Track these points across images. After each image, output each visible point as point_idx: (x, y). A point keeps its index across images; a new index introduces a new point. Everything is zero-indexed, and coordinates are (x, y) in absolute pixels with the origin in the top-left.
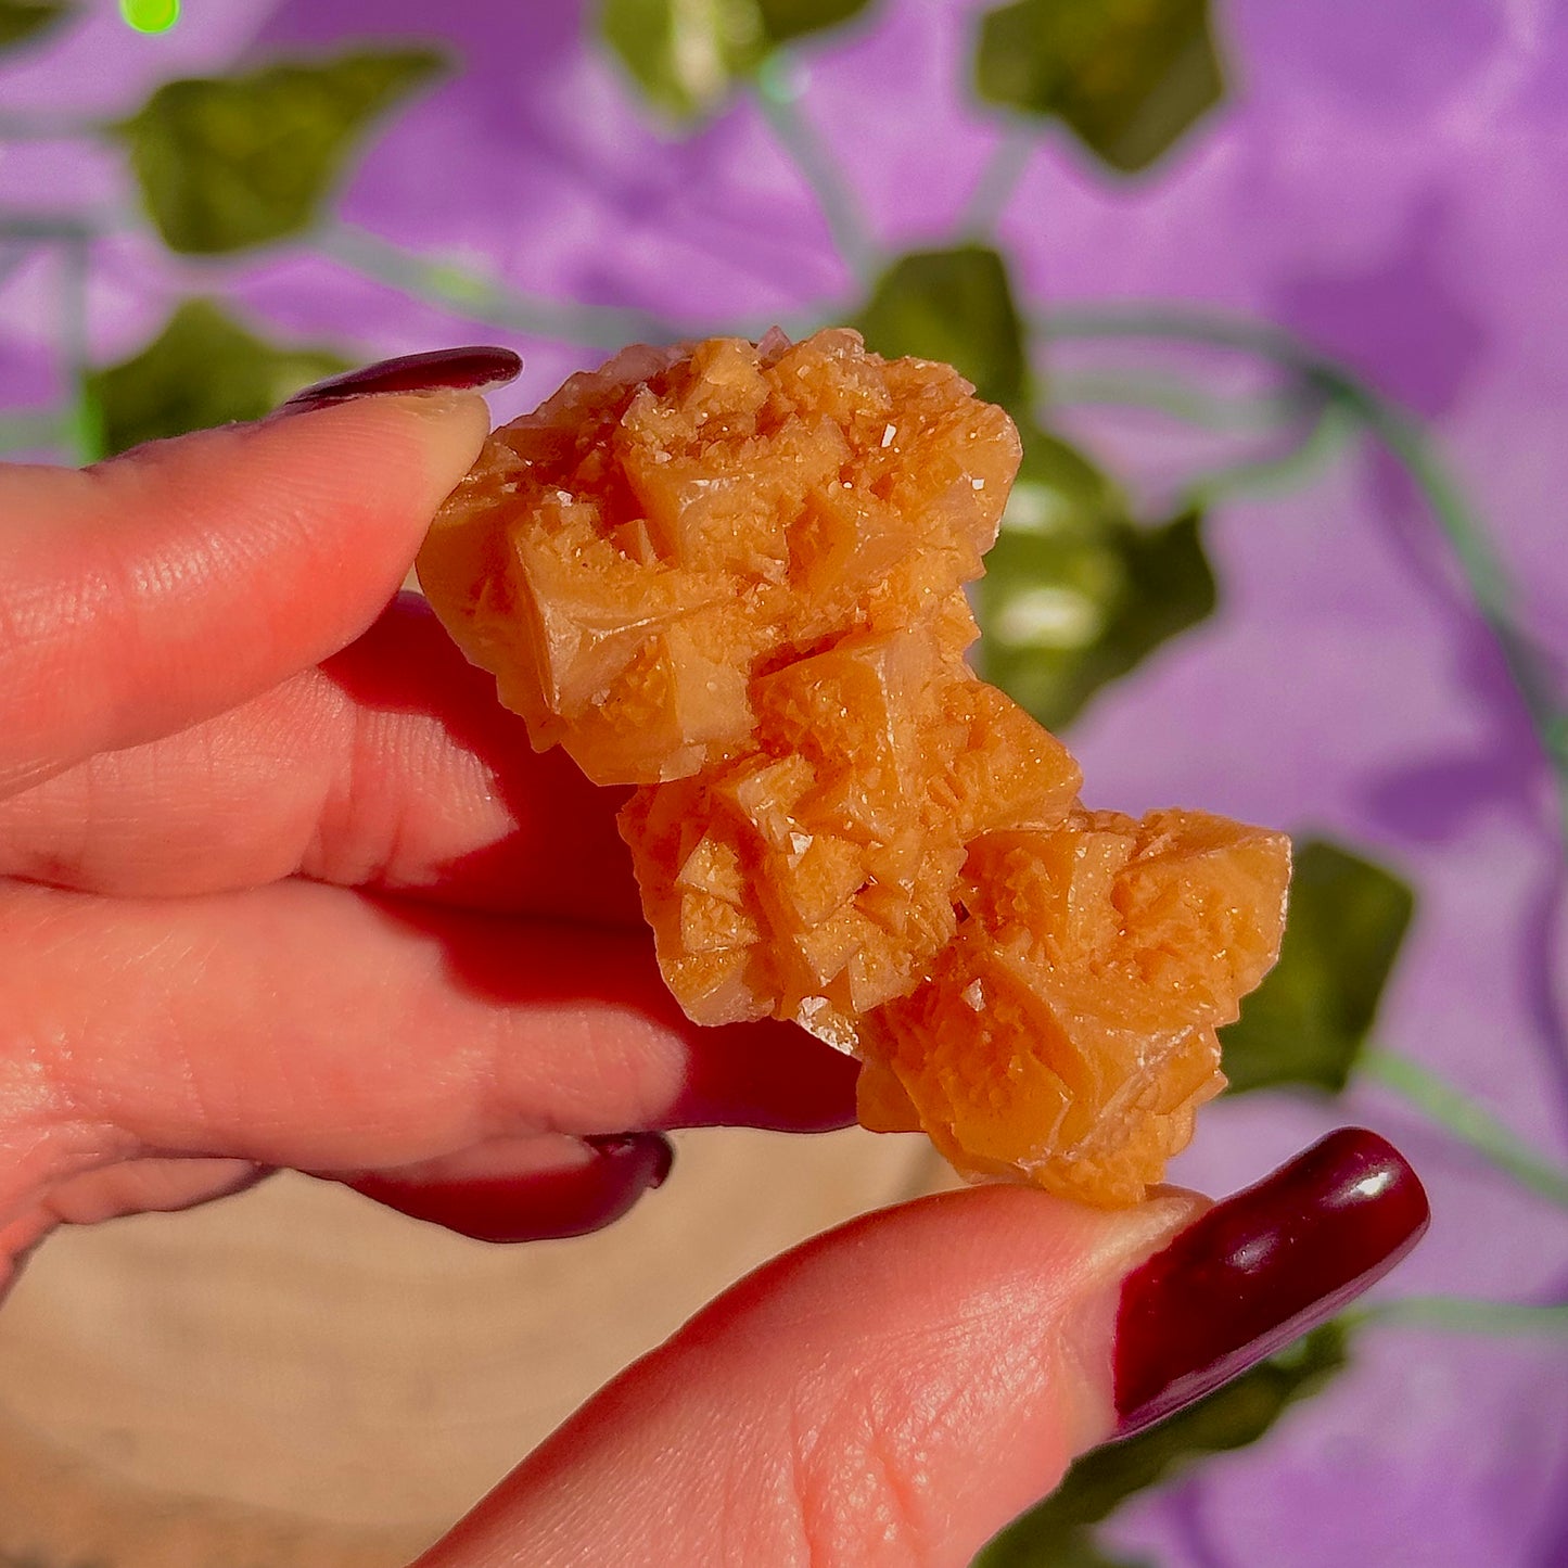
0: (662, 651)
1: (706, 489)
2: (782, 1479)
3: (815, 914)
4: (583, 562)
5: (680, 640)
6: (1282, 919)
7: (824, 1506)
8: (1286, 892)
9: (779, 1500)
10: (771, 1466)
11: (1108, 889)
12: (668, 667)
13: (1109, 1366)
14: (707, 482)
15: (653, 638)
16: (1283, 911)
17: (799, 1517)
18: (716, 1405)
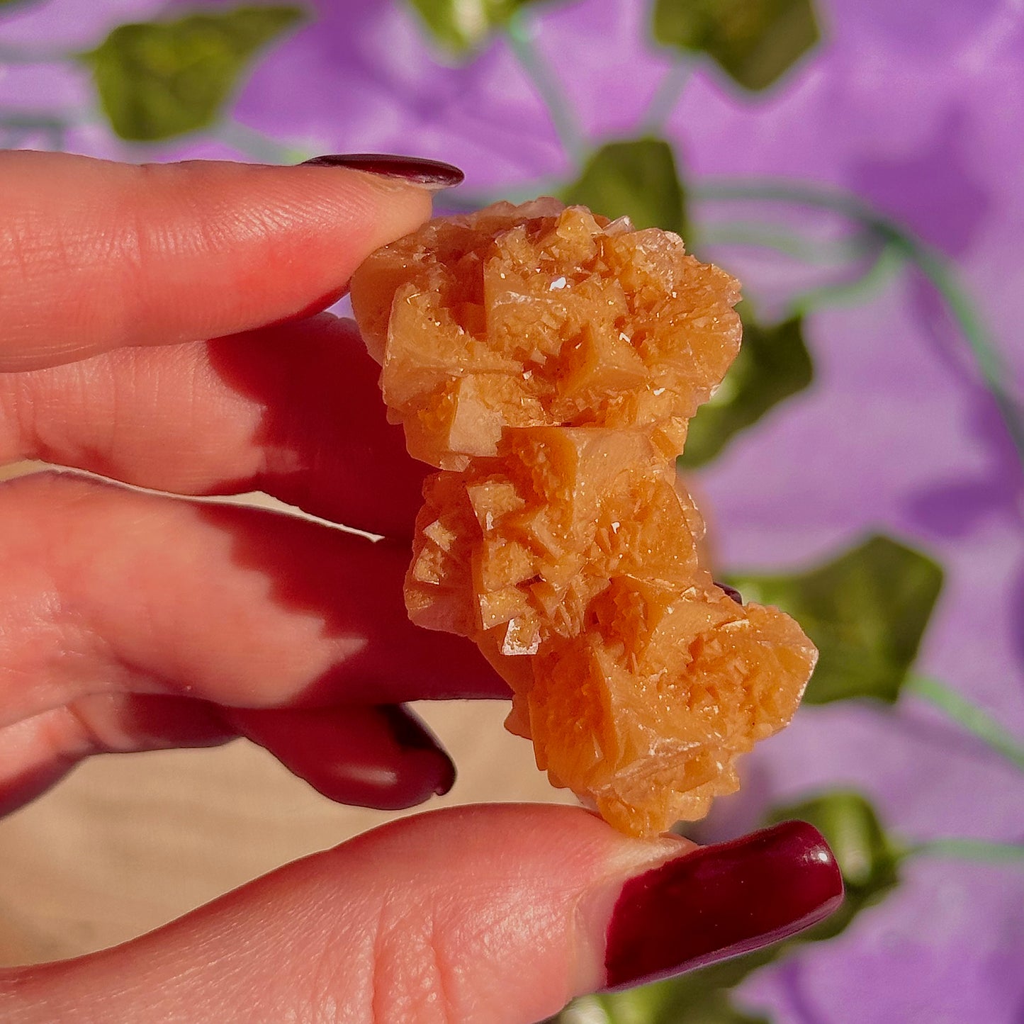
0: (455, 388)
1: (515, 299)
2: (367, 943)
3: (492, 583)
4: (430, 317)
5: (468, 387)
6: (797, 701)
7: (389, 968)
8: (805, 685)
9: (361, 956)
10: (362, 933)
11: (691, 639)
12: (455, 399)
13: (605, 935)
14: (518, 295)
15: (454, 379)
16: (799, 696)
17: (371, 970)
18: (336, 888)
